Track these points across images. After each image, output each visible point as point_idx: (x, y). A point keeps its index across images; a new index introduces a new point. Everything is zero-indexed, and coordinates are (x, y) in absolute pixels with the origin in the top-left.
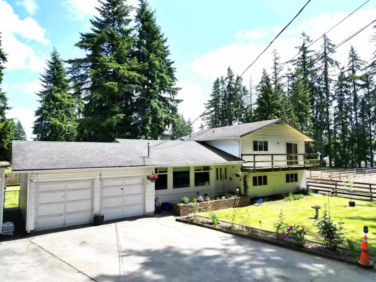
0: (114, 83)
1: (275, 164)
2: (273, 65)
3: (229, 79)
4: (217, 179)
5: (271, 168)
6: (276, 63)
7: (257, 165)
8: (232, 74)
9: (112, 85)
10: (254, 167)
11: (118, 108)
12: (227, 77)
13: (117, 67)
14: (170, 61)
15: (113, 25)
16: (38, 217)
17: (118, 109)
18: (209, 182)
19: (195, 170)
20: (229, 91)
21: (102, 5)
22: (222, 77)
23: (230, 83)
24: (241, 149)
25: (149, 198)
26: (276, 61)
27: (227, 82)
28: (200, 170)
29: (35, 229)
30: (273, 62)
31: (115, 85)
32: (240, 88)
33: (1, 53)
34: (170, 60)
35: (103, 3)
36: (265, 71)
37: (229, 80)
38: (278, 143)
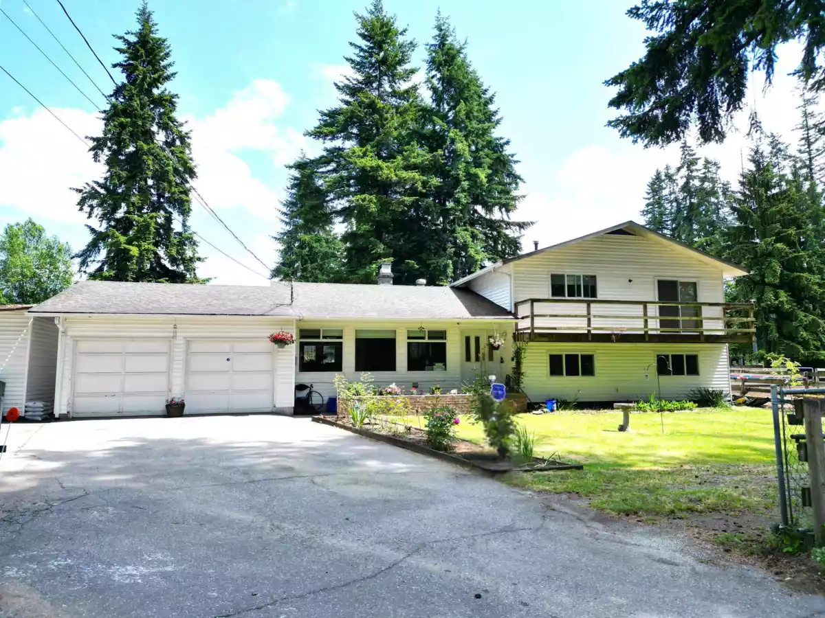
0: (367, 196)
1: (596, 323)
2: (799, 120)
3: (685, 168)
4: (468, 359)
5: (586, 332)
6: (806, 115)
7: (539, 322)
8: (694, 157)
9: (363, 200)
10: (533, 328)
11: (382, 246)
12: (679, 165)
13: (373, 165)
14: (502, 141)
15: (380, 85)
16: (74, 394)
17: (384, 249)
18: (445, 365)
19: (409, 338)
20: (688, 198)
21: (357, 51)
22: (667, 168)
23: (689, 178)
24: (515, 291)
25: (283, 381)
26: (807, 107)
27: (682, 178)
28: (423, 338)
29: (68, 412)
30: (800, 113)
31: (370, 201)
32: (713, 187)
33: (188, 165)
34: (501, 138)
35: (360, 47)
36: (776, 138)
37: (687, 173)
38: (630, 281)
